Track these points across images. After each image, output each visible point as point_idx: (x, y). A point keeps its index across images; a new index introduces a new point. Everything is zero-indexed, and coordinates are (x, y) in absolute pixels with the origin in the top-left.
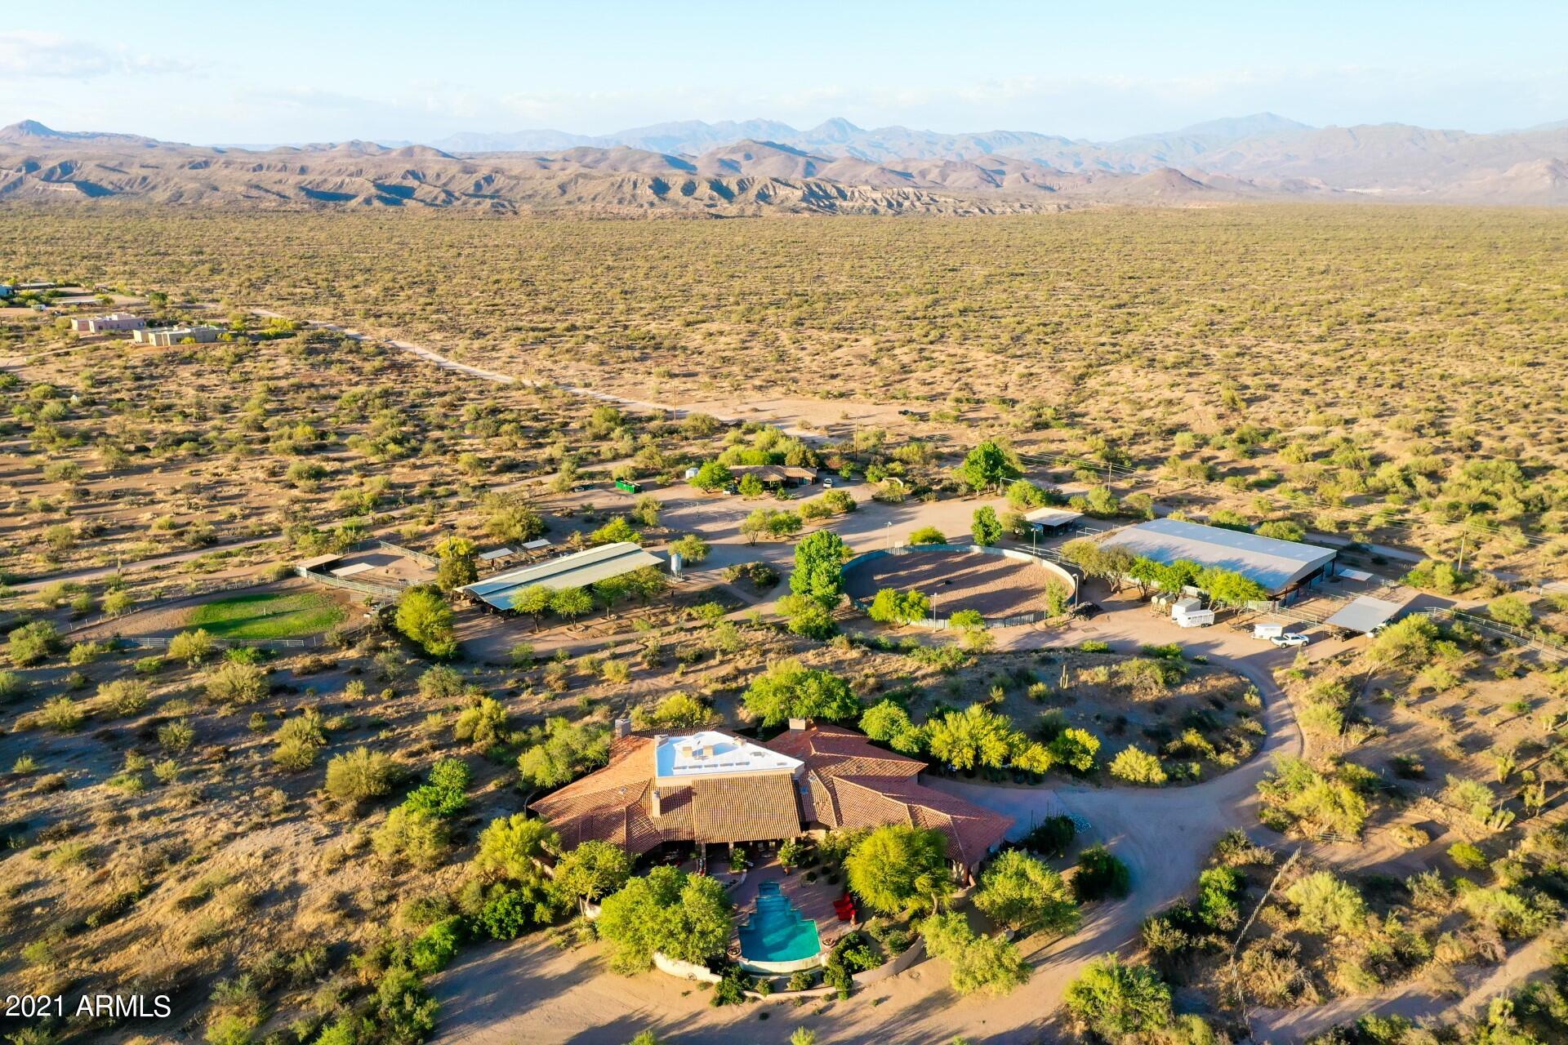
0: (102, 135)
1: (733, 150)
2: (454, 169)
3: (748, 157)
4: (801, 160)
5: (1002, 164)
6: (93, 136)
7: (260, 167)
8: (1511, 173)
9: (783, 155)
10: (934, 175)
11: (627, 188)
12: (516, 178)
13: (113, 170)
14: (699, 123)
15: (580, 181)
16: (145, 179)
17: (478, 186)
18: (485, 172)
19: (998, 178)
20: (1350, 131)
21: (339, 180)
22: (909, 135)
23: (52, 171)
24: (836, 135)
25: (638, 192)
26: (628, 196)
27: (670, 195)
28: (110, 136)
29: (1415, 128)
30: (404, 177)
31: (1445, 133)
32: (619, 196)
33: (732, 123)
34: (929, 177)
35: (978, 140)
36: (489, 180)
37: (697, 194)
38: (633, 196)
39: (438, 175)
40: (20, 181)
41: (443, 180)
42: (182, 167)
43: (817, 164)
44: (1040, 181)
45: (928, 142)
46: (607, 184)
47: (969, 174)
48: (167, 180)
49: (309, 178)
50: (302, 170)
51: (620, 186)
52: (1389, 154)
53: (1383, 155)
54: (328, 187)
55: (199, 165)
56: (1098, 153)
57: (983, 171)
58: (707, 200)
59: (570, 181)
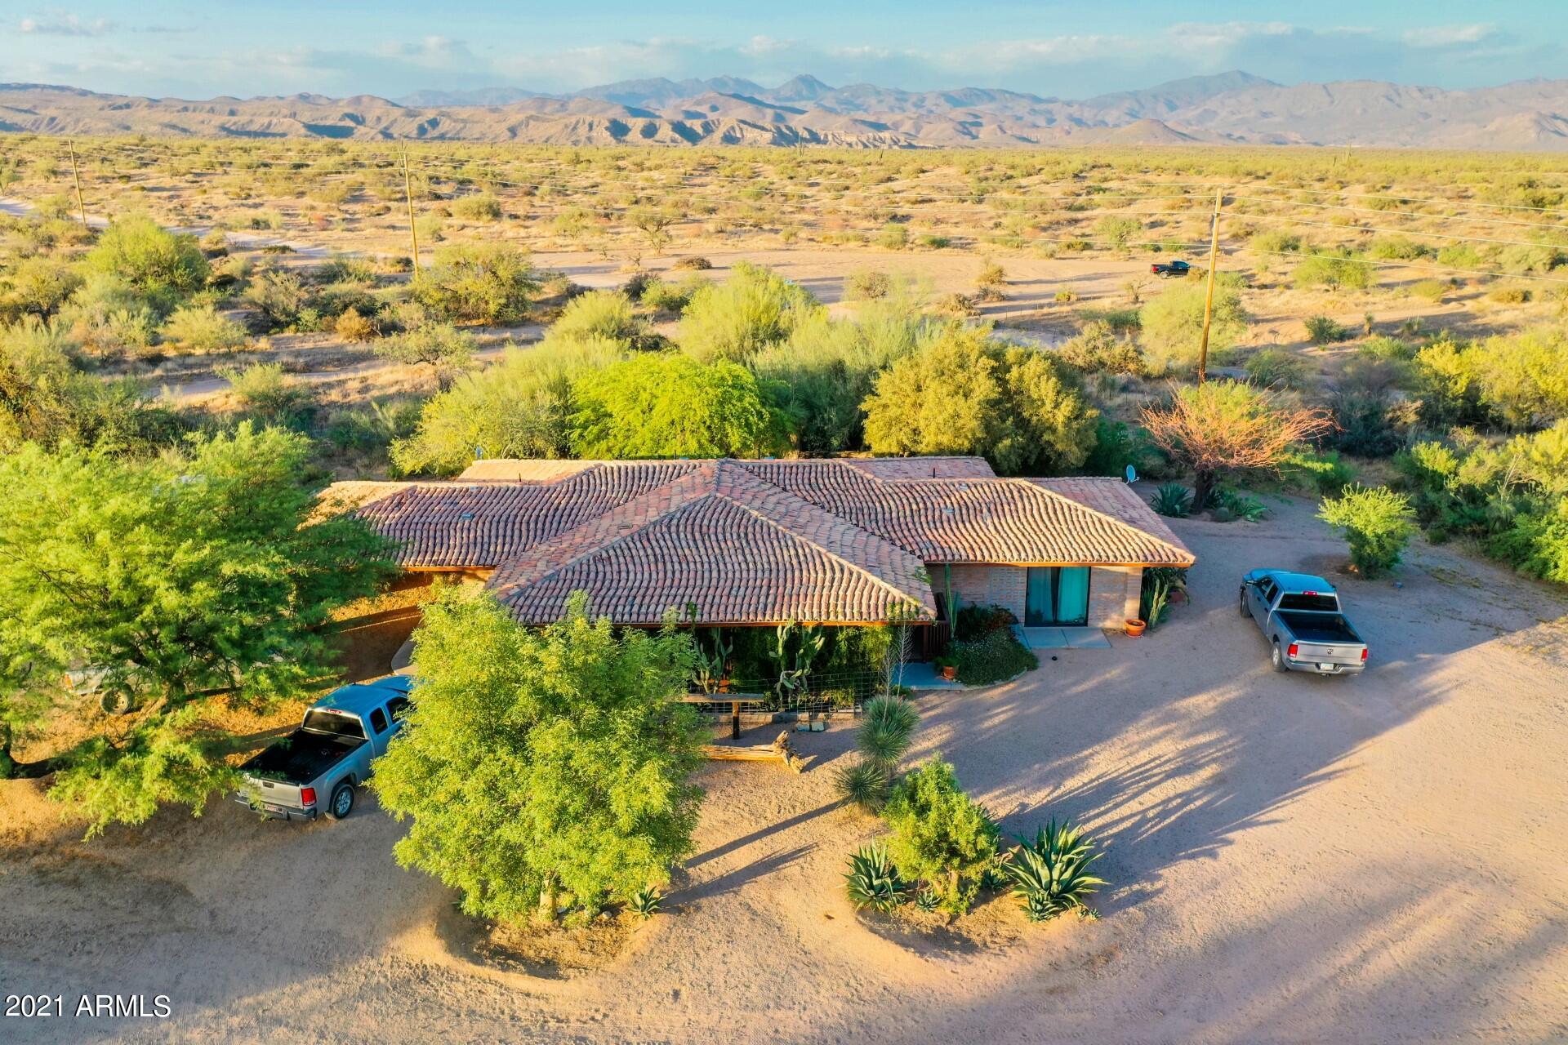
0: (35, 86)
1: (698, 101)
2: (394, 114)
3: (714, 106)
4: (770, 110)
5: (976, 116)
6: (25, 87)
7: (185, 110)
8: (1491, 127)
9: (751, 106)
10: (906, 127)
11: (583, 131)
12: (464, 121)
13: (26, 111)
14: (663, 80)
15: (532, 123)
16: (53, 119)
17: (422, 131)
18: (431, 114)
19: (973, 130)
20: (1324, 87)
21: (266, 121)
24: (804, 92)
25: (594, 134)
26: (583, 139)
27: (629, 138)
29: (1390, 85)
30: (342, 119)
32: (574, 138)
33: (697, 80)
34: (903, 129)
35: (947, 97)
36: (434, 123)
37: (658, 137)
38: (589, 139)
39: (379, 119)
41: (384, 124)
42: (102, 109)
43: (786, 116)
44: (1017, 133)
45: (898, 99)
46: (560, 127)
47: (940, 126)
48: (77, 121)
49: (234, 119)
50: (232, 113)
51: (574, 128)
52: (1365, 111)
53: (1359, 111)
54: (254, 127)
55: (120, 108)
56: (1071, 110)
57: (961, 123)
58: (669, 142)
59: (520, 124)
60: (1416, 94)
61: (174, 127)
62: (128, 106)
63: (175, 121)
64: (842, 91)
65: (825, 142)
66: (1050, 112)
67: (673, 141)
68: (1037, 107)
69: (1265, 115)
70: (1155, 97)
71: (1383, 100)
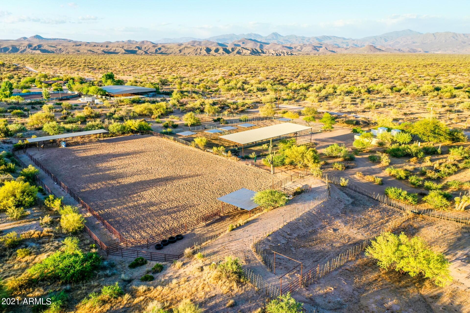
0: (57, 39)
1: (239, 41)
2: (151, 46)
3: (243, 43)
4: (259, 44)
5: (321, 45)
6: (55, 39)
7: (95, 46)
9: (253, 42)
10: (299, 48)
11: (199, 51)
12: (168, 48)
13: (54, 47)
14: (234, 35)
15: (186, 49)
16: (60, 49)
17: (156, 51)
18: (160, 46)
19: (318, 49)
20: (433, 34)
21: (115, 49)
22: (297, 37)
23: (36, 47)
24: (274, 38)
25: (202, 52)
26: (199, 53)
27: (211, 52)
28: (60, 39)
29: (454, 33)
30: (135, 48)
31: (464, 35)
32: (196, 53)
34: (297, 49)
35: (317, 39)
36: (160, 49)
37: (219, 52)
39: (145, 48)
40: (25, 50)
41: (147, 49)
42: (73, 46)
43: (264, 45)
44: (331, 50)
45: (302, 39)
46: (193, 49)
47: (309, 47)
48: (67, 49)
49: (107, 48)
50: (107, 47)
51: (197, 50)
52: (446, 41)
53: (444, 41)
54: (112, 51)
55: (78, 46)
56: (354, 42)
57: (315, 47)
58: (221, 54)
59: (182, 49)
60: (462, 36)
61: (91, 51)
62: (80, 45)
63: (91, 49)
64: (286, 37)
65: (265, 53)
66: (347, 43)
67: (223, 53)
68: (344, 41)
69: (414, 43)
70: (381, 38)
71: (451, 38)
